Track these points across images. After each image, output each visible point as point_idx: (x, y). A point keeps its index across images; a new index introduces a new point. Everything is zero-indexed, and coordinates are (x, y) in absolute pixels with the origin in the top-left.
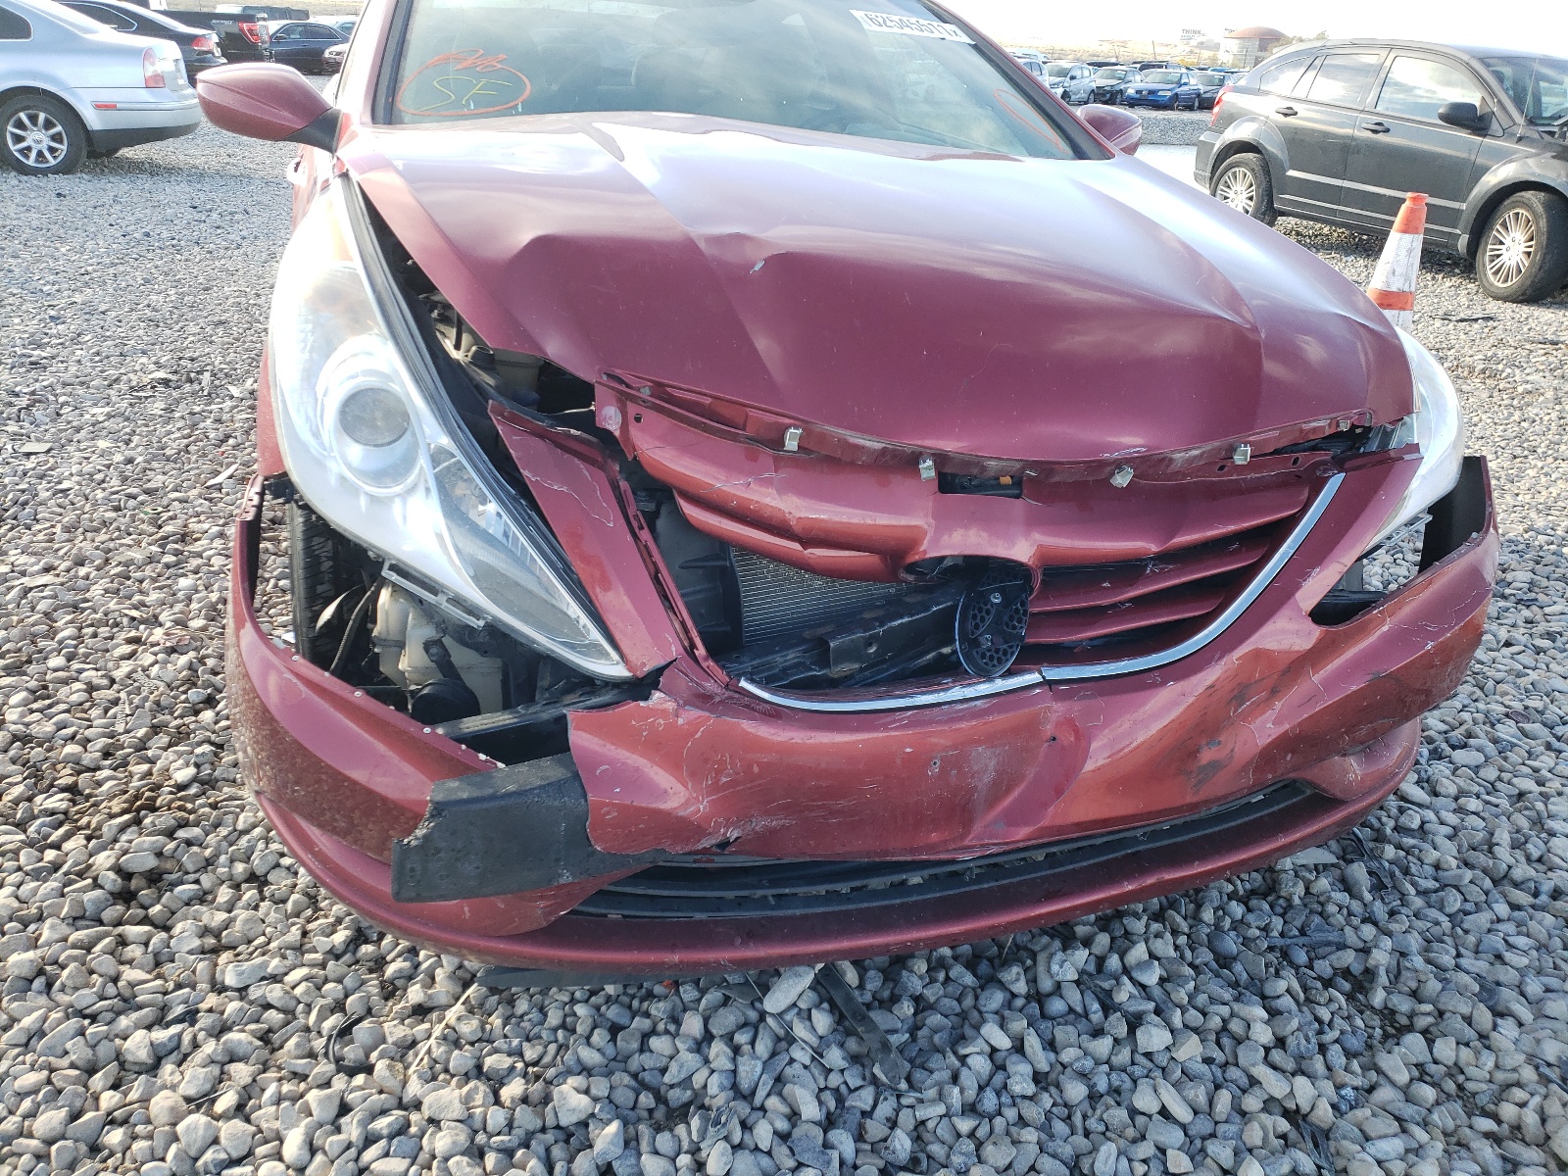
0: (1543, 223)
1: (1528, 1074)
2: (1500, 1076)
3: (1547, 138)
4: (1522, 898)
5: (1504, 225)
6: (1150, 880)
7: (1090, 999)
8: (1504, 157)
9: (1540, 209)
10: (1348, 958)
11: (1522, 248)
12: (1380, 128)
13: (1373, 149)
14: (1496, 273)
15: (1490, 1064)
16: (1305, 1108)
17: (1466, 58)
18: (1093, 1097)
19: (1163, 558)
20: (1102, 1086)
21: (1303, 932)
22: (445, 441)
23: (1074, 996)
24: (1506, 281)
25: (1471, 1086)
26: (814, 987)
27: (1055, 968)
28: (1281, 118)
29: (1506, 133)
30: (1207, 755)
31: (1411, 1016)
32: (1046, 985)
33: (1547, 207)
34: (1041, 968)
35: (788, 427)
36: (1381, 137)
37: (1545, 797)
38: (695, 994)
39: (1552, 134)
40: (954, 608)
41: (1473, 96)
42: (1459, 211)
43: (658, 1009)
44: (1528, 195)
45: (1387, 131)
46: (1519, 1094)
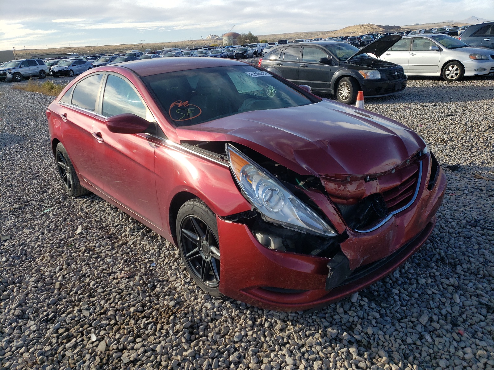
0: (351, 84)
1: (481, 265)
2: (476, 267)
3: (345, 64)
4: (455, 236)
5: (341, 86)
6: (414, 249)
7: (404, 279)
8: (336, 70)
9: (349, 81)
10: (437, 256)
11: (347, 91)
12: (305, 66)
13: (304, 71)
14: (342, 98)
15: (474, 266)
16: (453, 284)
17: (321, 46)
18: (419, 295)
19: (401, 185)
20: (420, 293)
21: (426, 255)
22: (291, 196)
23: (401, 279)
24: (345, 100)
25: (473, 271)
26: (359, 294)
27: (395, 275)
28: (278, 66)
29: (336, 64)
30: (420, 221)
31: (455, 262)
32: (394, 279)
33: (350, 80)
34: (392, 277)
35: (348, 176)
36: (306, 68)
37: (444, 215)
38: (334, 305)
39: (346, 63)
40: (372, 205)
41: (326, 56)
42: (330, 84)
43: (330, 311)
44: (345, 78)
45: (307, 66)
46: (481, 269)
